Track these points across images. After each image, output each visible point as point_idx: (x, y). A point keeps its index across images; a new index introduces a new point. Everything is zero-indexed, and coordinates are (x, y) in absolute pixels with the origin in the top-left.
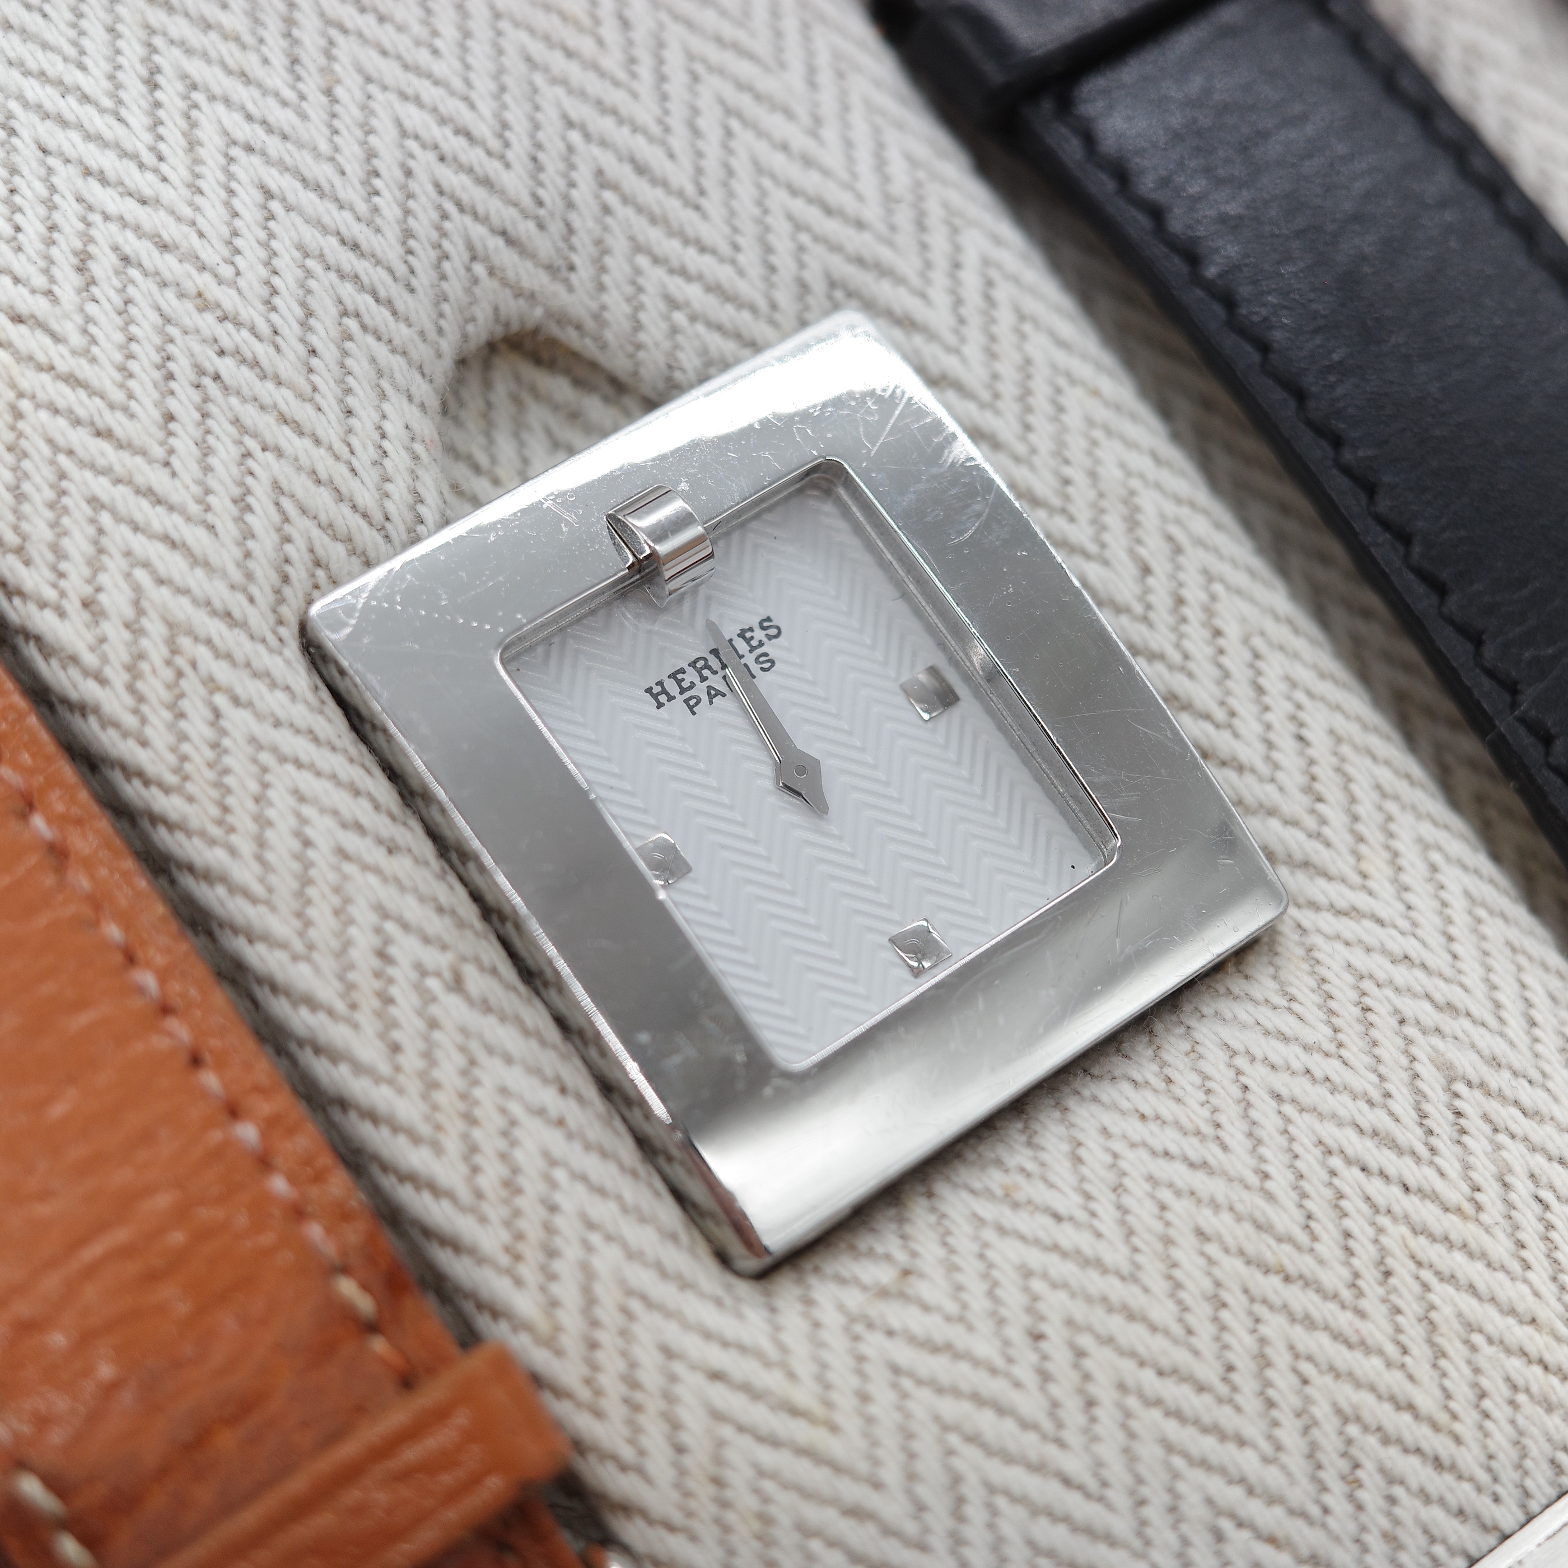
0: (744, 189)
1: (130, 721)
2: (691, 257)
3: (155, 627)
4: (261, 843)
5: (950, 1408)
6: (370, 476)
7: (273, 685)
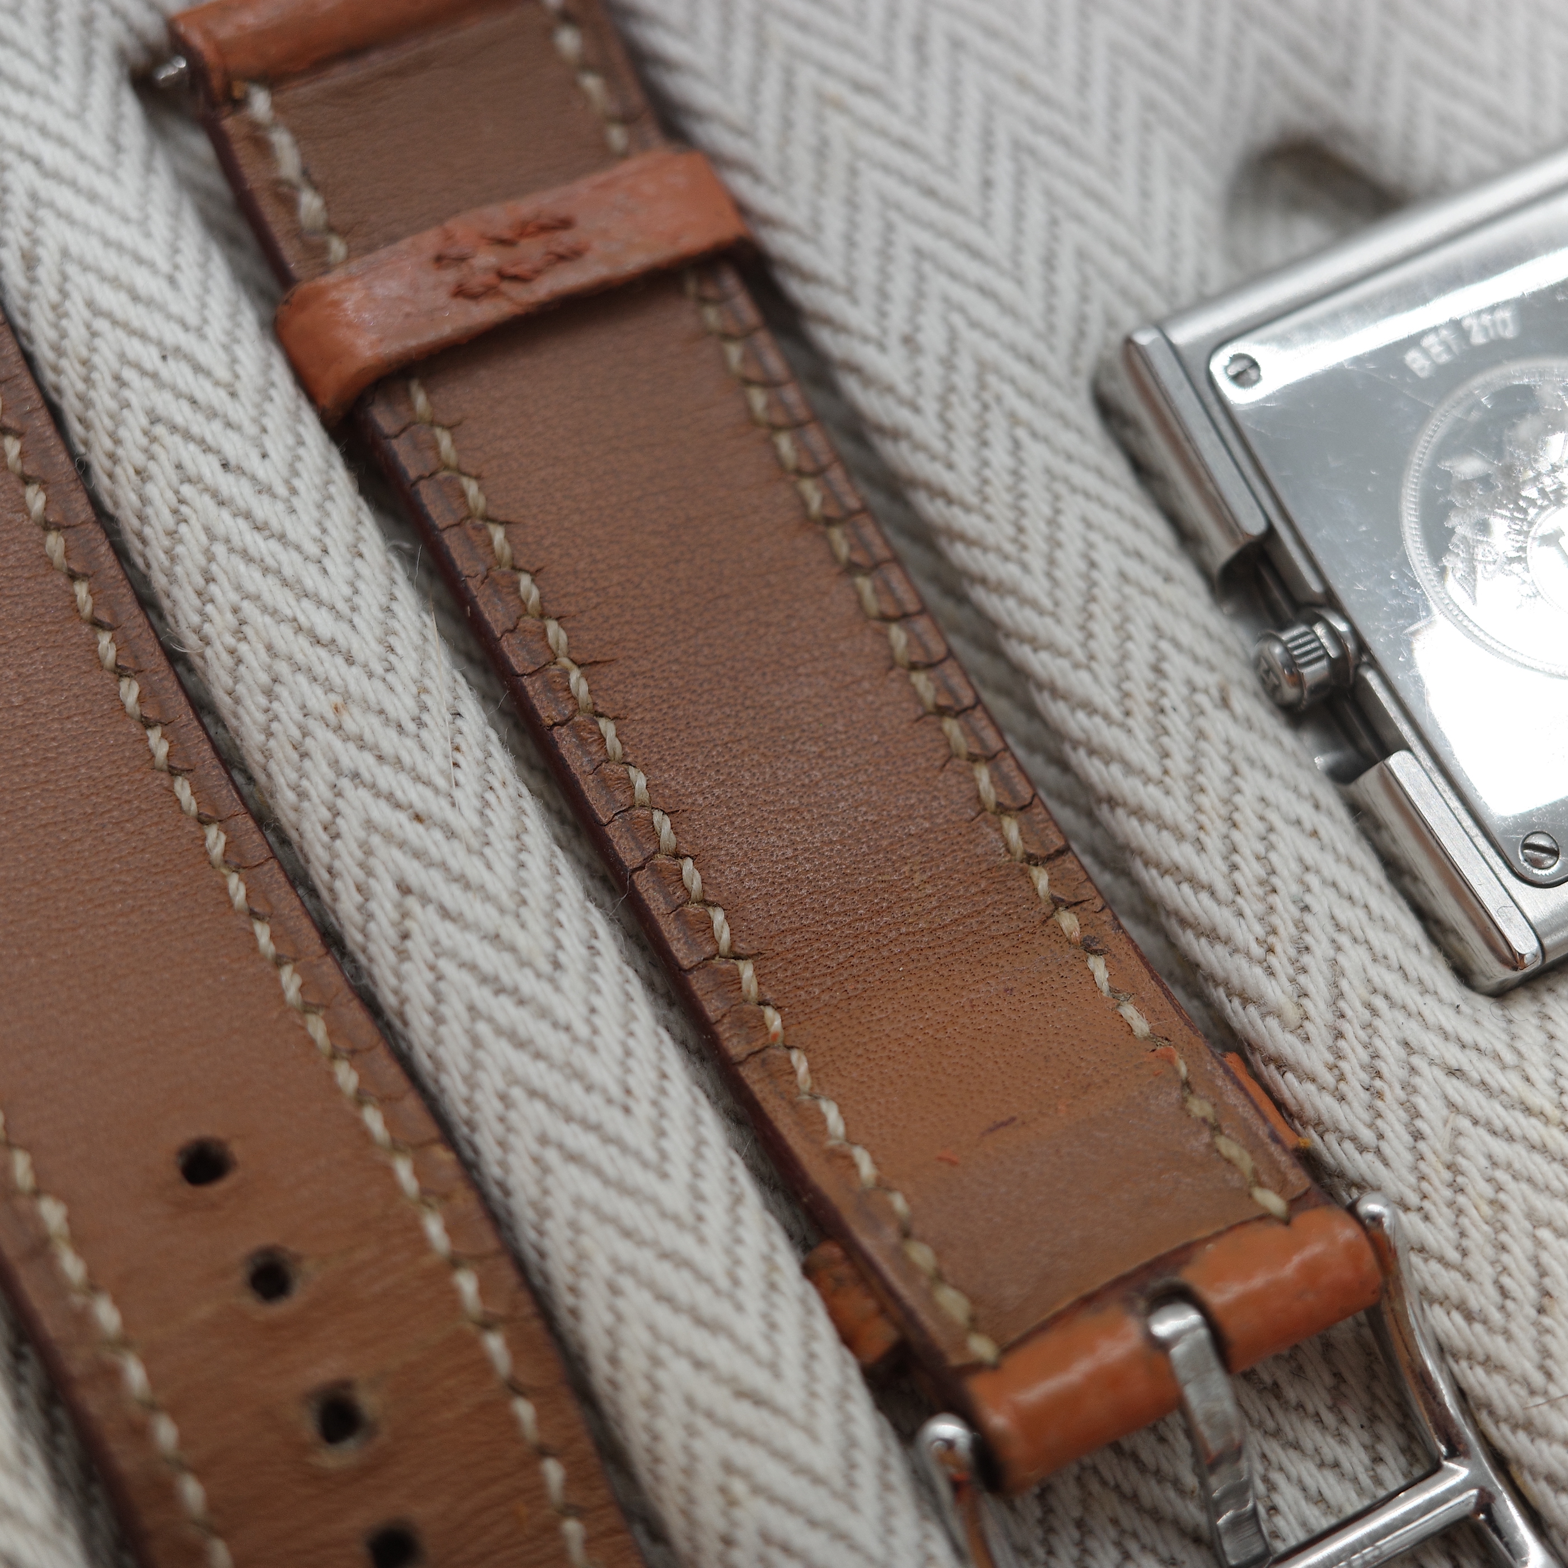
0: (1519, 27)
1: (938, 446)
4: (1052, 561)
6: (1162, 252)
7: (1067, 425)
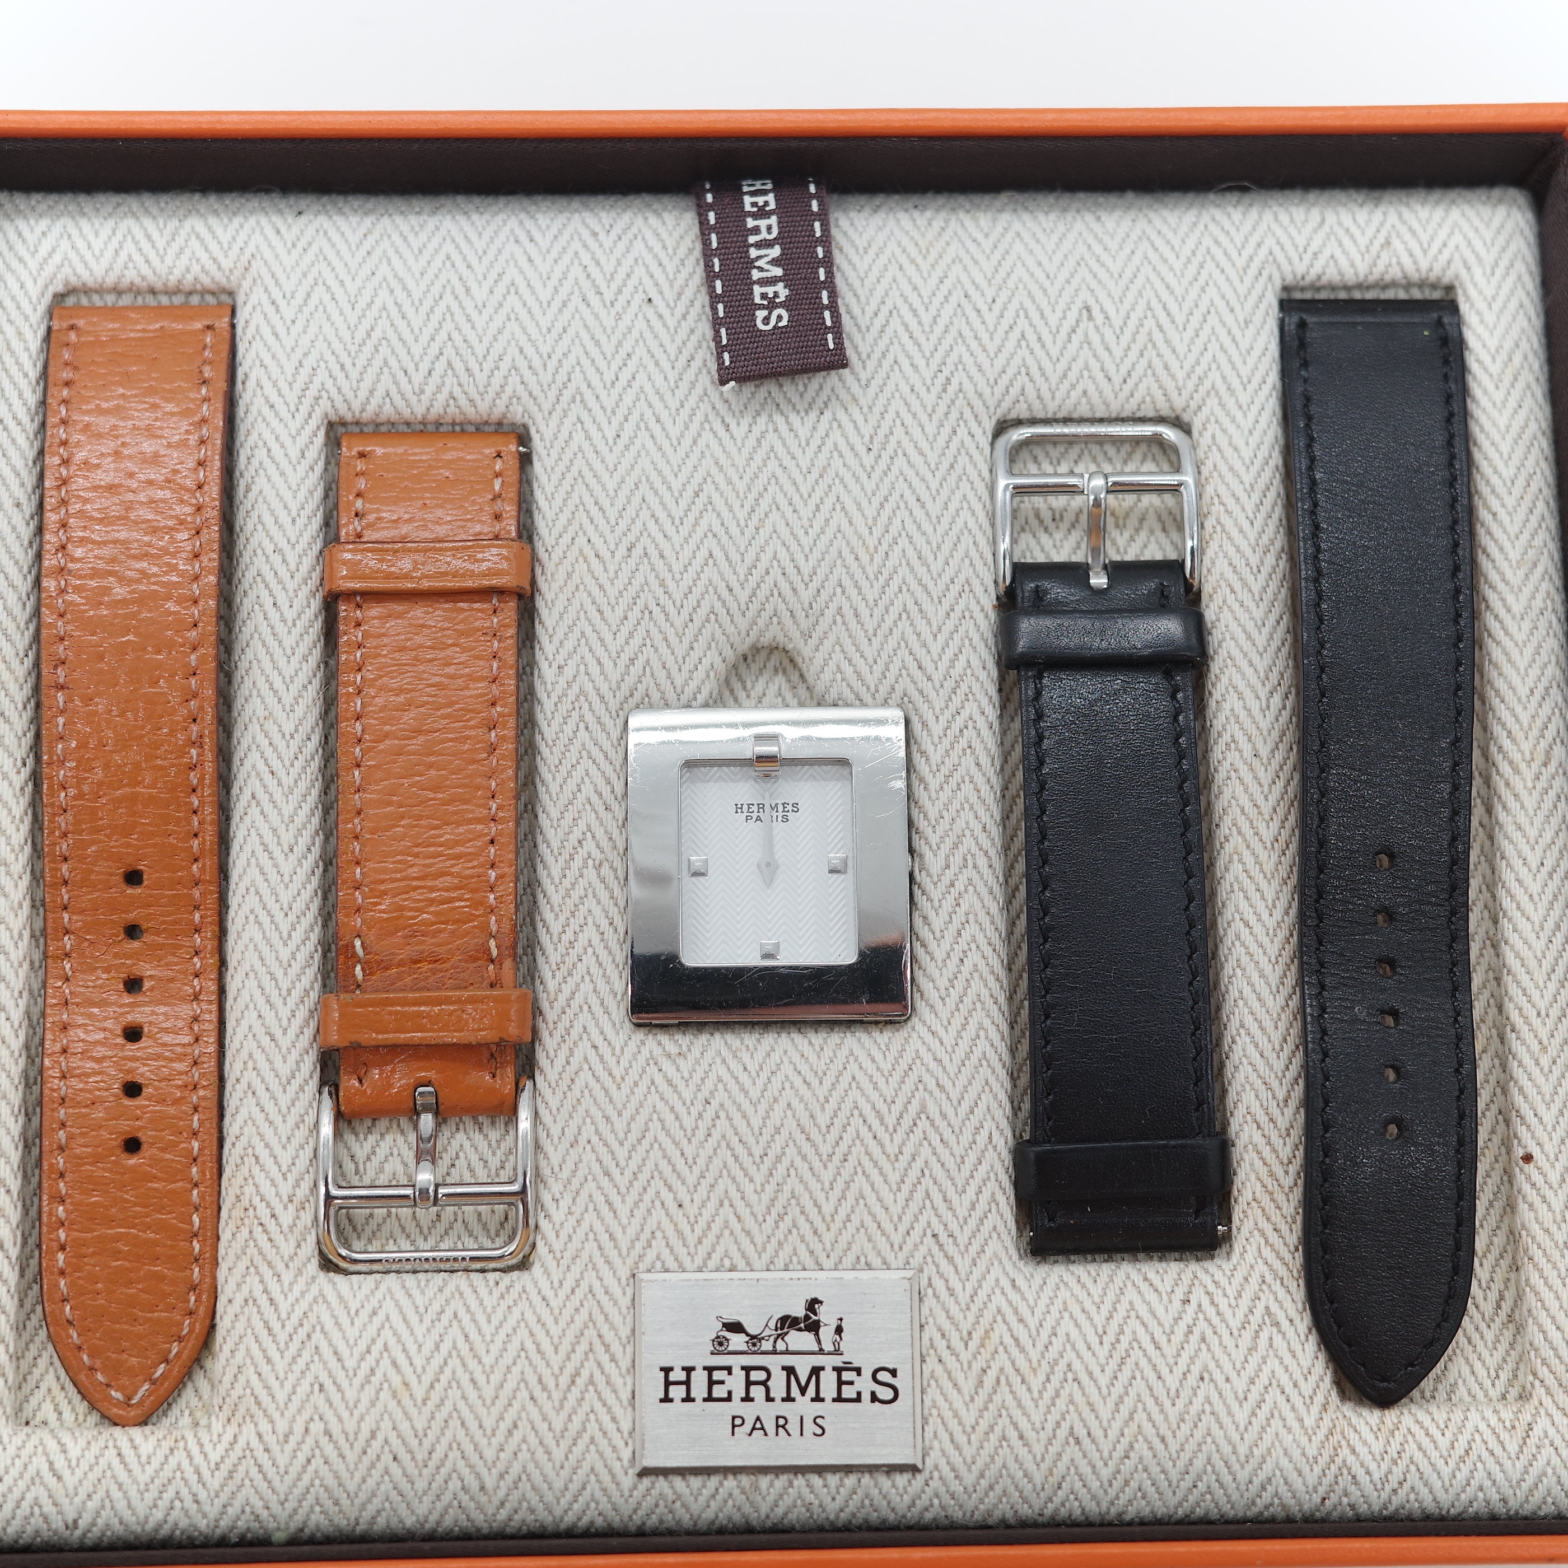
0: (892, 642)
1: (550, 715)
2: (856, 657)
3: (576, 688)
4: (565, 781)
5: (660, 1106)
6: (685, 674)
7: (603, 730)
